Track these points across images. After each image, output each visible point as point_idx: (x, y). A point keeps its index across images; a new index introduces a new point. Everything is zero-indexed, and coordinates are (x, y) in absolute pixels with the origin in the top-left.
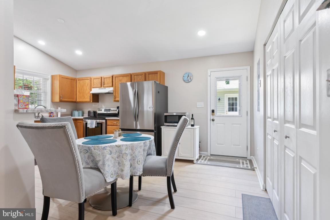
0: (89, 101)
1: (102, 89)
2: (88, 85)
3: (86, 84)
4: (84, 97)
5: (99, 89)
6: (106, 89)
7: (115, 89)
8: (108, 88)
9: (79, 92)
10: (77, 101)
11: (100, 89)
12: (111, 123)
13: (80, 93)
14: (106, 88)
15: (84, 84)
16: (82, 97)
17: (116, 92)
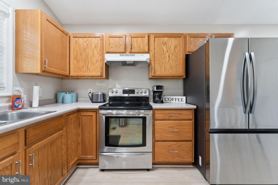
0: (100, 75)
1: (126, 55)
2: (95, 47)
3: (91, 45)
4: (88, 67)
5: (120, 55)
6: (134, 55)
7: (154, 56)
8: (139, 55)
9: (76, 58)
10: (71, 75)
11: (124, 55)
12: (164, 116)
13: (78, 62)
14: (136, 55)
15: (87, 45)
16: (83, 68)
17: (156, 62)
